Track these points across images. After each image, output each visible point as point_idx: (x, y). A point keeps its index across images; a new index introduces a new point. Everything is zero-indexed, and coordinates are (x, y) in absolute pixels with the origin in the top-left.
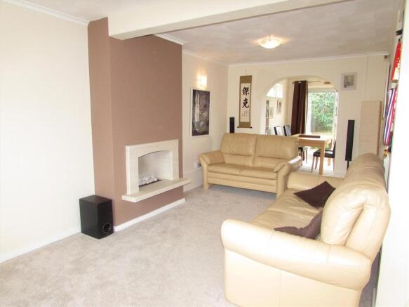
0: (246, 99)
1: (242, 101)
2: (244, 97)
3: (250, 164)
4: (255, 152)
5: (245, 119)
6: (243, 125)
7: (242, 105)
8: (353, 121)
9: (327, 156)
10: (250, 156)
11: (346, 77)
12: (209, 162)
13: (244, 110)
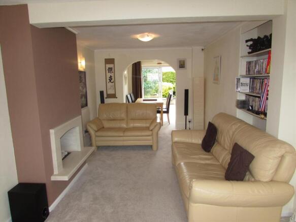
0: (111, 77)
1: (108, 78)
2: (109, 75)
3: (125, 126)
4: (127, 116)
5: (111, 92)
6: (110, 96)
7: (108, 81)
8: (188, 90)
9: (164, 112)
10: (123, 120)
11: (180, 61)
12: (96, 129)
13: (109, 84)
